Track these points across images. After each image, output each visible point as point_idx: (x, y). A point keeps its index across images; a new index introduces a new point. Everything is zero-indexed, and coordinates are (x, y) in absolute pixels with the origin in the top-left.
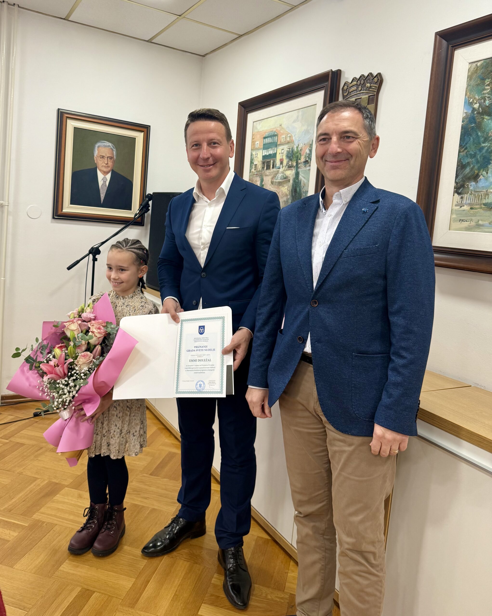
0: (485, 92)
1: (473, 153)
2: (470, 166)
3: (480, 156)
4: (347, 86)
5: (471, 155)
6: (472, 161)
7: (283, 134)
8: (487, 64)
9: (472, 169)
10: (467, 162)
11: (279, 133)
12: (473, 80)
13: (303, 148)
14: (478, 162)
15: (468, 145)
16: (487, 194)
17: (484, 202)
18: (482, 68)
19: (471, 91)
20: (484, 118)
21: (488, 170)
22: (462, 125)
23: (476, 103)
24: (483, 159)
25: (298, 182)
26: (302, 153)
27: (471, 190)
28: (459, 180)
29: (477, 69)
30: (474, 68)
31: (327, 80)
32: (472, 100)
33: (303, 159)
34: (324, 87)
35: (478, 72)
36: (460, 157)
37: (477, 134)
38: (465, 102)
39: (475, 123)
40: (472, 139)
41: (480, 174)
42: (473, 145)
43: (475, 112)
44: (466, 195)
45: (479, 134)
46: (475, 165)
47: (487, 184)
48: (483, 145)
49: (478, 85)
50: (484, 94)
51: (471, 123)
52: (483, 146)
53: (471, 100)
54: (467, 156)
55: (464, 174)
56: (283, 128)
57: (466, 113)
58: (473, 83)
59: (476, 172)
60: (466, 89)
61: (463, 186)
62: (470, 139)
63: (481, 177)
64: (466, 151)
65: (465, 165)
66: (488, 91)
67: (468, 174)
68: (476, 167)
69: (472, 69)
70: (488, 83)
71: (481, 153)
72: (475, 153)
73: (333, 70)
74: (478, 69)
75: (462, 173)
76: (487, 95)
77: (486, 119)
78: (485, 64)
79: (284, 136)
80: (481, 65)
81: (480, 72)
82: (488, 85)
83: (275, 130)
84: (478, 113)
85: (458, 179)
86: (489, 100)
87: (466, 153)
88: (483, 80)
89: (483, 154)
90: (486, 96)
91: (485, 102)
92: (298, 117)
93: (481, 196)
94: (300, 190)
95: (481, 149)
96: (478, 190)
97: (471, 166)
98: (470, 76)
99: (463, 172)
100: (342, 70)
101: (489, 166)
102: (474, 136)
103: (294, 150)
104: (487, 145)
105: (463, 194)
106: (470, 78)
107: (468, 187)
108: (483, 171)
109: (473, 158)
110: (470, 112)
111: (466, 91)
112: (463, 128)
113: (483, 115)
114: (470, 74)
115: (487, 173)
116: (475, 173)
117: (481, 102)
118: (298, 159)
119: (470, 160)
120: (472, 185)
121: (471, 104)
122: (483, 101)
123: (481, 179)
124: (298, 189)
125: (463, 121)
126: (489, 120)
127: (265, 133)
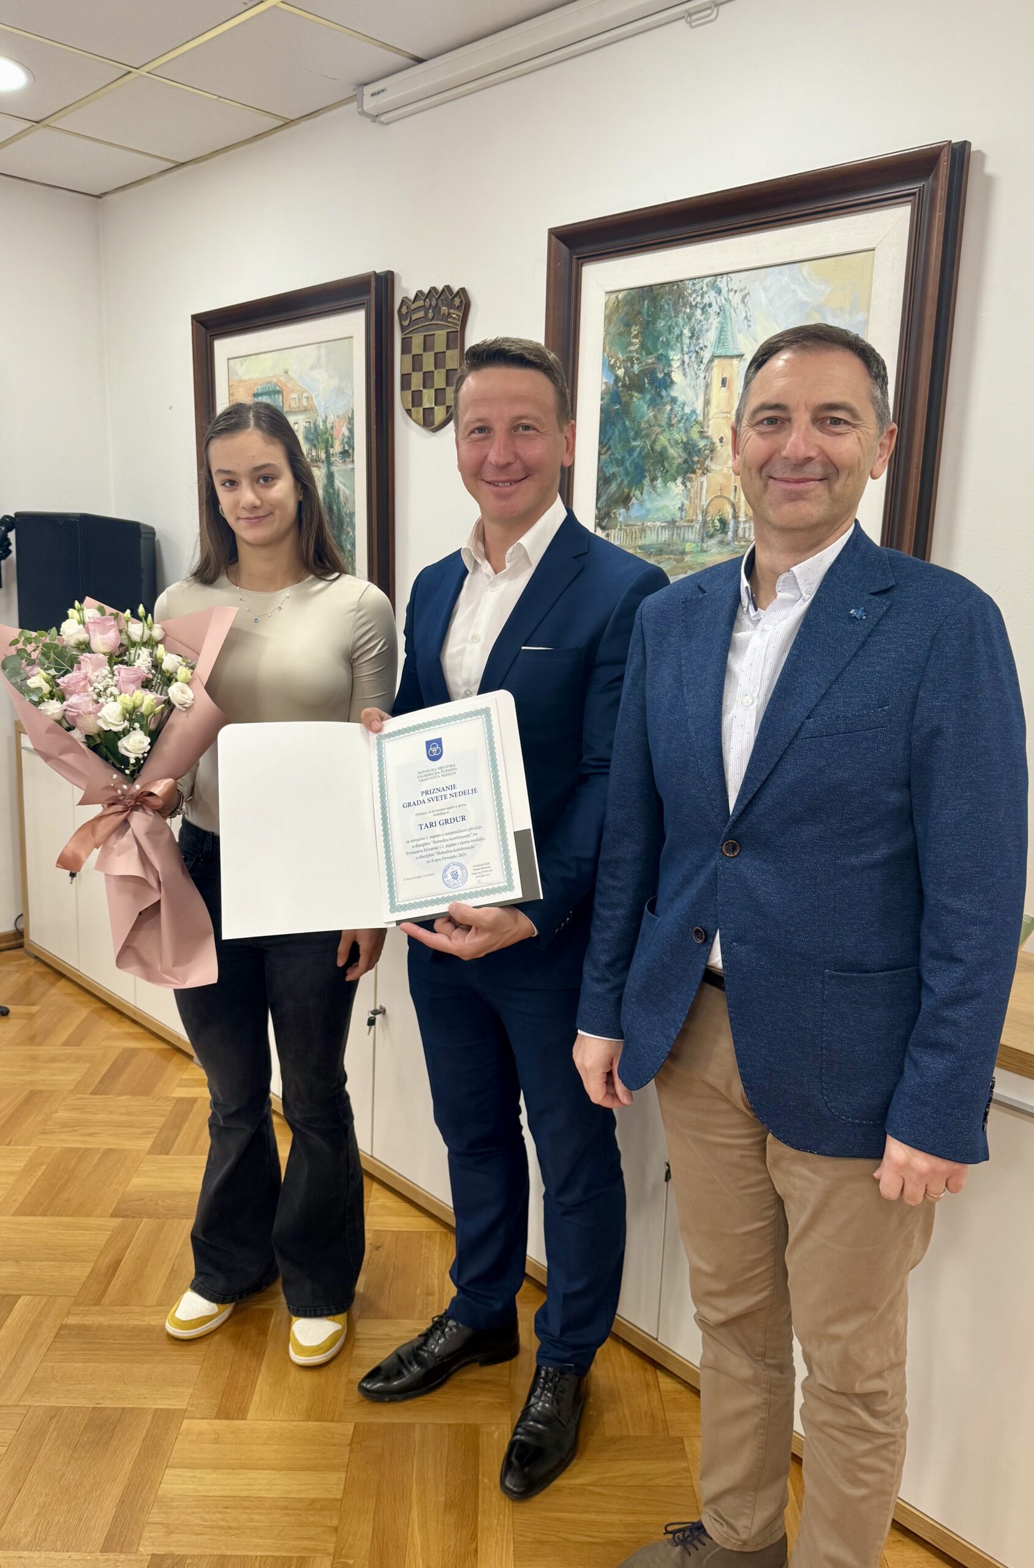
0: (632, 348)
1: (620, 457)
2: (617, 480)
3: (630, 464)
4: (407, 308)
5: (616, 459)
6: (619, 471)
7: (292, 391)
8: (633, 297)
9: (620, 486)
10: (611, 472)
11: (284, 388)
12: (612, 324)
13: (336, 424)
14: (627, 473)
15: (611, 442)
16: (643, 530)
17: (640, 543)
18: (626, 304)
19: (612, 344)
20: (633, 396)
21: (642, 489)
22: (601, 405)
23: (619, 368)
24: (635, 469)
25: (334, 493)
26: (335, 433)
27: (621, 522)
28: (602, 503)
29: (618, 305)
30: (614, 303)
31: (369, 292)
32: (613, 360)
33: (337, 448)
34: (364, 304)
35: (620, 311)
36: (601, 464)
37: (624, 423)
38: (603, 365)
39: (620, 403)
40: (617, 433)
41: (632, 495)
42: (620, 442)
43: (620, 384)
44: (613, 530)
45: (627, 423)
46: (624, 478)
47: (643, 512)
48: (634, 444)
49: (621, 334)
50: (630, 352)
51: (615, 403)
52: (633, 446)
53: (612, 362)
54: (612, 462)
55: (609, 494)
56: (291, 379)
57: (606, 383)
58: (613, 329)
59: (626, 490)
60: (604, 340)
61: (607, 515)
62: (614, 431)
63: (634, 500)
64: (609, 452)
65: (609, 477)
66: (637, 346)
67: (615, 493)
68: (626, 482)
69: (610, 304)
70: (636, 332)
71: (632, 458)
72: (623, 457)
73: (377, 272)
74: (620, 304)
75: (605, 492)
76: (635, 354)
77: (636, 397)
78: (629, 297)
79: (295, 396)
80: (624, 298)
81: (623, 311)
82: (636, 337)
83: (275, 380)
84: (624, 385)
85: (600, 503)
86: (638, 364)
87: (610, 455)
88: (628, 325)
89: (634, 459)
90: (633, 357)
91: (632, 366)
92: (319, 359)
93: (636, 533)
94: (339, 510)
95: (631, 450)
96: (630, 523)
97: (619, 480)
98: (608, 316)
99: (607, 490)
100: (395, 272)
101: (644, 482)
102: (619, 426)
103: (319, 425)
104: (639, 443)
105: (608, 529)
106: (608, 319)
107: (615, 517)
108: (636, 490)
109: (620, 466)
110: (612, 382)
111: (604, 343)
112: (604, 410)
113: (631, 390)
114: (607, 312)
115: (642, 493)
116: (624, 492)
117: (628, 367)
118: (328, 446)
119: (617, 469)
120: (621, 513)
121: (613, 368)
122: (629, 364)
123: (633, 504)
124: (335, 508)
125: (602, 399)
126: (640, 399)
127: (256, 384)
